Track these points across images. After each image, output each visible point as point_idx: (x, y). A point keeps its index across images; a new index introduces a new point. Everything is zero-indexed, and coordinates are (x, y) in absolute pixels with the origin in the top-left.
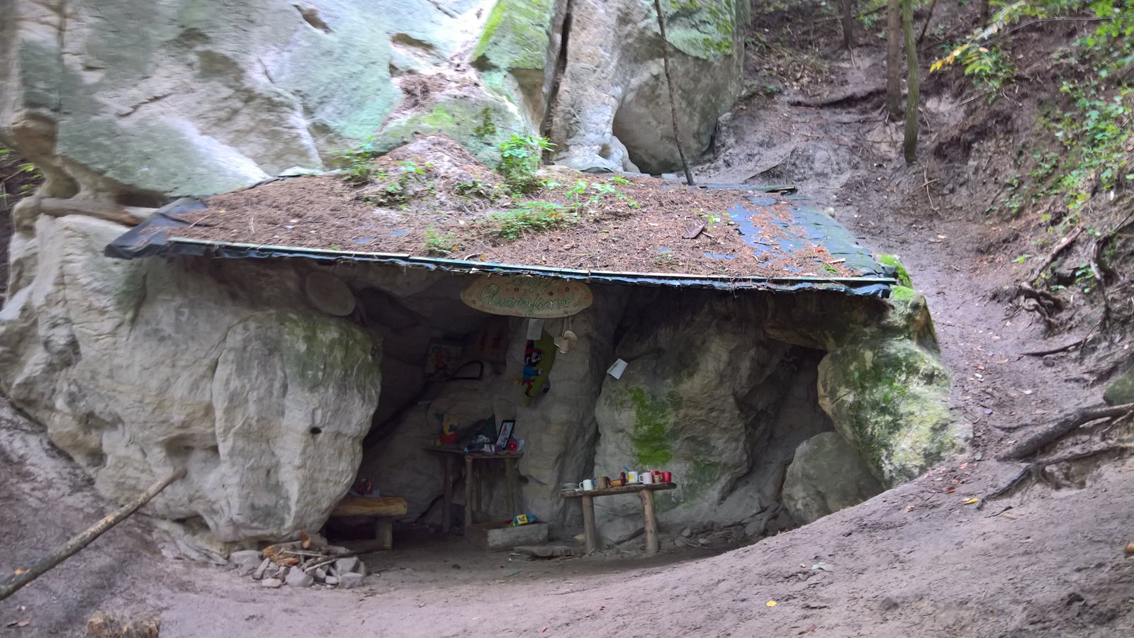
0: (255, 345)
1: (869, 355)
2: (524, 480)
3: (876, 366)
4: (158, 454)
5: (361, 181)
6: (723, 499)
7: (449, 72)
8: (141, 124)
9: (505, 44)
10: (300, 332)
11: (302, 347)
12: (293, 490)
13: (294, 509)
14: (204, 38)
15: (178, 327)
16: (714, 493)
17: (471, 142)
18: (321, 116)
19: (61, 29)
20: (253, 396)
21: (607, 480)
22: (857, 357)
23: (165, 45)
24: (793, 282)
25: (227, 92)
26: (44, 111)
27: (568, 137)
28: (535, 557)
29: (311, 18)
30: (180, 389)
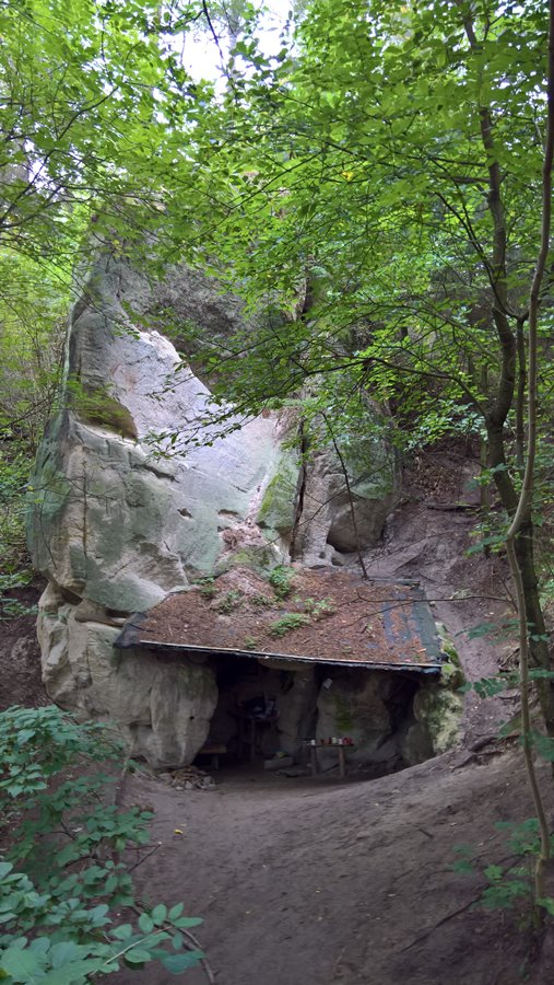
0: (168, 679)
1: (432, 697)
2: (280, 732)
3: (434, 702)
4: (126, 729)
5: (210, 597)
6: (379, 747)
7: (245, 528)
8: (118, 580)
9: (273, 515)
10: (185, 673)
11: (187, 680)
12: (183, 745)
13: (183, 753)
14: (144, 538)
15: (136, 673)
16: (374, 745)
17: (258, 568)
18: (189, 562)
19: (84, 539)
20: (167, 703)
21: (322, 741)
22: (429, 697)
23: (127, 542)
24: (400, 666)
25: (150, 558)
26: (81, 579)
27: (303, 547)
28: (289, 776)
29: (184, 513)
30: (136, 702)
